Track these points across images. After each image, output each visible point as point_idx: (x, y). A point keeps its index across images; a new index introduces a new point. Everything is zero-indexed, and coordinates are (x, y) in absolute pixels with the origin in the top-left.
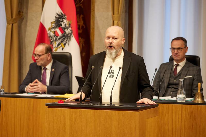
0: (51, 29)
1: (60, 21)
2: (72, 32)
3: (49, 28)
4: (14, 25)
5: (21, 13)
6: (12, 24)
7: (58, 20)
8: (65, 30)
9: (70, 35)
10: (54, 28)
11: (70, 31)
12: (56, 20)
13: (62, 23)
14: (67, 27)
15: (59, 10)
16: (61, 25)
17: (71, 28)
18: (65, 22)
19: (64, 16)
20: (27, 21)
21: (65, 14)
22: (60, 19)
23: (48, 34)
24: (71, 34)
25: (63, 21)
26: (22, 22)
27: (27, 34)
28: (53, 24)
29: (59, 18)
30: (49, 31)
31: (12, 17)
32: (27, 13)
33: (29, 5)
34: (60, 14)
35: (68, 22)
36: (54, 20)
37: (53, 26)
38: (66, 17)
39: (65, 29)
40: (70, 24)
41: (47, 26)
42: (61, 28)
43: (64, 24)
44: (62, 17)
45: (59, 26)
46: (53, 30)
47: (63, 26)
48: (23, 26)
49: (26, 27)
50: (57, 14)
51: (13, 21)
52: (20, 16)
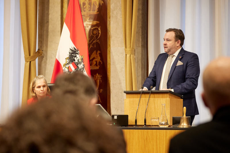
0: (66, 65)
1: (73, 56)
2: (84, 67)
3: (64, 64)
4: (32, 62)
5: (41, 51)
6: (30, 62)
8: (78, 66)
9: (83, 70)
10: (68, 63)
11: (82, 66)
12: (69, 56)
13: (75, 58)
14: (80, 62)
15: (72, 46)
16: (75, 60)
17: (83, 62)
18: (78, 58)
19: (77, 51)
20: (46, 59)
21: (78, 49)
22: (73, 55)
23: (63, 70)
24: (83, 68)
25: (76, 56)
26: (42, 61)
27: (46, 72)
28: (67, 60)
29: (72, 53)
30: (64, 67)
31: (30, 55)
32: (46, 51)
33: (49, 43)
34: (74, 50)
35: (81, 57)
36: (68, 56)
37: (68, 62)
38: (79, 52)
39: (78, 64)
40: (82, 59)
41: (63, 62)
42: (75, 63)
43: (77, 59)
44: (76, 52)
45: (73, 62)
46: (67, 66)
47: (76, 61)
48: (43, 65)
49: (46, 65)
50: (70, 49)
51: (31, 59)
52: (40, 54)
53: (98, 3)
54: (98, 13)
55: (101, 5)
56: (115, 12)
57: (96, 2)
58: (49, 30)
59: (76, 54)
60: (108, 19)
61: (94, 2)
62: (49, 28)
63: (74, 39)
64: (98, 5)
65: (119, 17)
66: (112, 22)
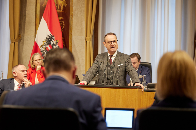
0: (43, 46)
1: (50, 40)
3: (42, 45)
4: (16, 43)
5: (20, 36)
6: (15, 43)
7: (49, 40)
8: (53, 47)
10: (45, 45)
11: (57, 47)
12: (47, 40)
13: (51, 42)
14: (55, 45)
15: (49, 33)
16: (51, 43)
17: (58, 45)
18: (54, 41)
19: (53, 37)
20: (24, 41)
21: (53, 36)
22: (50, 39)
23: (40, 50)
25: (52, 41)
26: (20, 42)
27: (23, 50)
28: (44, 43)
29: (49, 38)
30: (41, 48)
31: (15, 38)
32: (24, 36)
33: (26, 30)
34: (50, 36)
35: (56, 41)
36: (45, 40)
37: (44, 44)
38: (54, 38)
39: (53, 46)
40: (57, 43)
41: (40, 44)
42: (51, 45)
43: (53, 42)
44: (52, 37)
45: (50, 44)
47: (52, 44)
48: (21, 45)
49: (23, 45)
50: (48, 36)
51: (15, 41)
52: (20, 38)
53: (63, 5)
54: (63, 11)
55: (65, 6)
56: (76, 12)
57: (61, 4)
58: (26, 21)
59: (52, 39)
60: (70, 16)
61: (60, 4)
62: (26, 20)
63: (51, 28)
64: (63, 6)
65: (79, 16)
66: (73, 19)
